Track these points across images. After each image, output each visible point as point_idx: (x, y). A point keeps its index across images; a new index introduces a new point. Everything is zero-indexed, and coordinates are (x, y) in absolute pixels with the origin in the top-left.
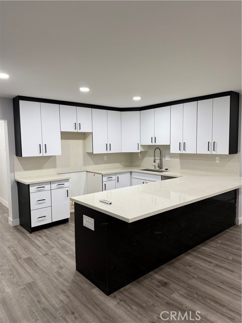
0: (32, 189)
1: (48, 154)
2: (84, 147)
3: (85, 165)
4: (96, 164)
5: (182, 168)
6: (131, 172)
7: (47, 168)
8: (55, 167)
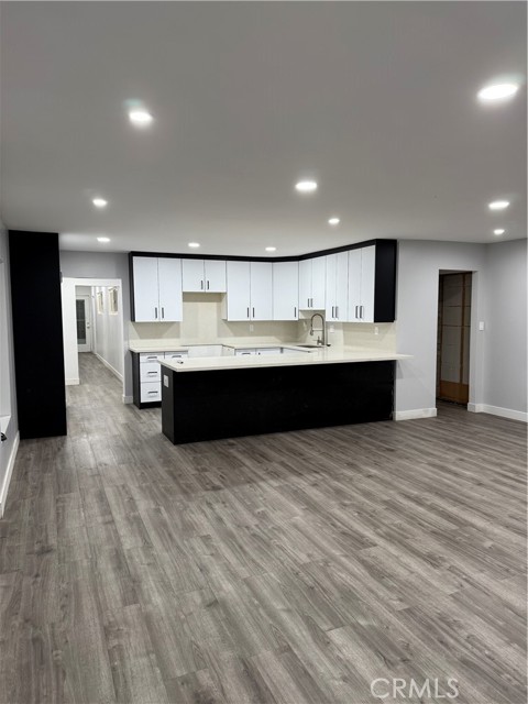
0: (143, 359)
1: (166, 320)
2: (219, 311)
3: (219, 336)
4: (236, 335)
5: (345, 344)
6: (282, 349)
7: (168, 337)
8: (178, 336)
